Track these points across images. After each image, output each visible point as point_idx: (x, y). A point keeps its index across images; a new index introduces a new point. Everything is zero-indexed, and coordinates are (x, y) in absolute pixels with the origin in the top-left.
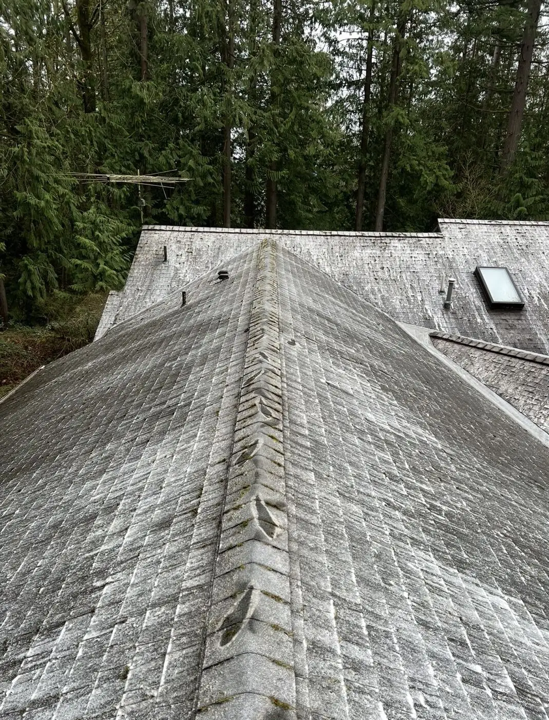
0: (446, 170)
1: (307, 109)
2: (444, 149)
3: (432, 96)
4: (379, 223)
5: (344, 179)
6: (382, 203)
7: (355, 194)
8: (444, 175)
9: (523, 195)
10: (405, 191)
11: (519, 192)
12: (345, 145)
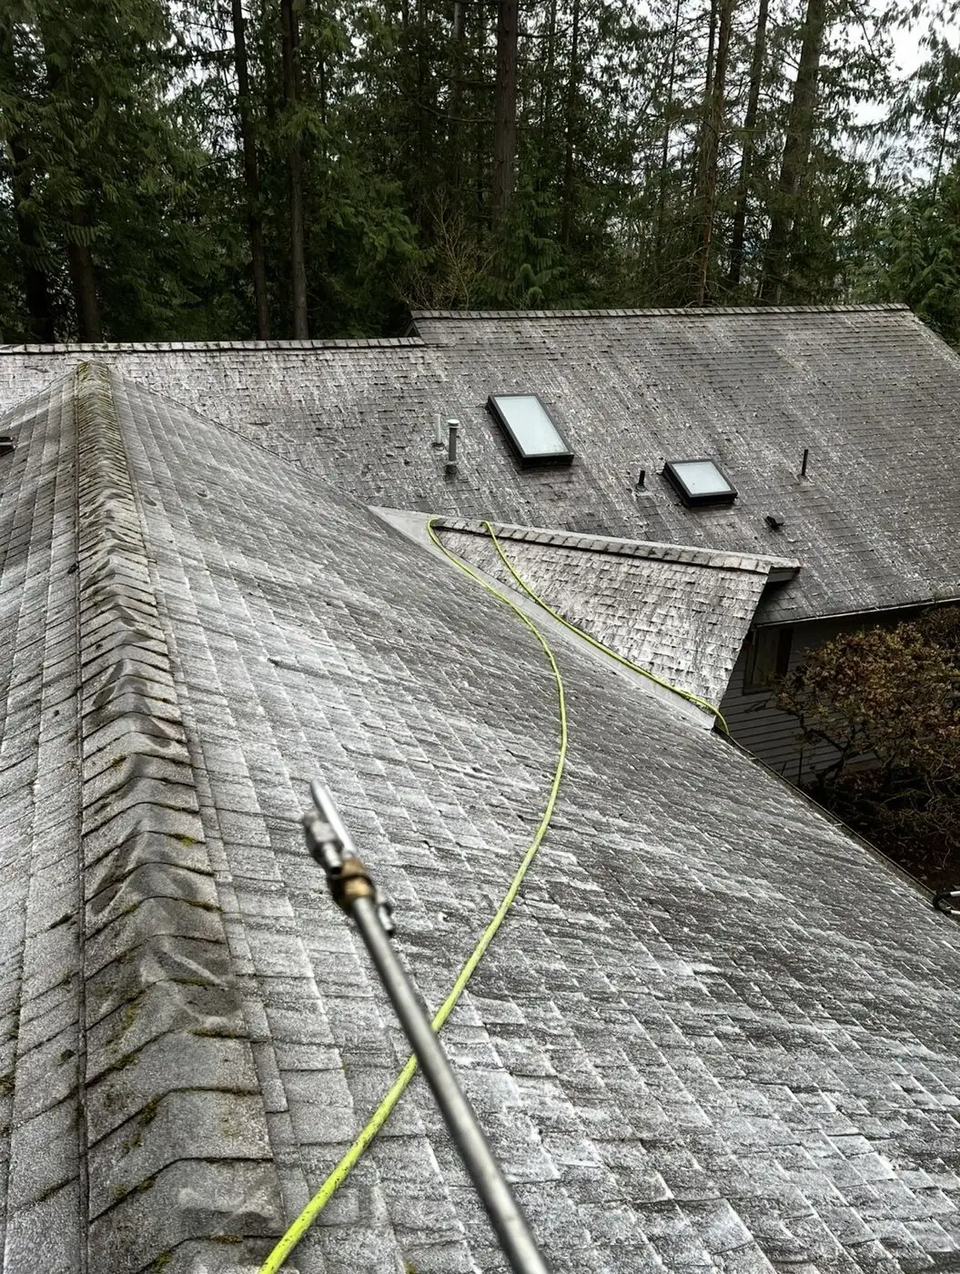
0: (405, 223)
1: (129, 102)
2: (395, 186)
3: (359, 89)
4: (301, 323)
5: (223, 243)
6: (301, 287)
7: (249, 270)
8: (401, 233)
9: (534, 266)
10: (338, 262)
11: (525, 261)
12: (214, 175)
